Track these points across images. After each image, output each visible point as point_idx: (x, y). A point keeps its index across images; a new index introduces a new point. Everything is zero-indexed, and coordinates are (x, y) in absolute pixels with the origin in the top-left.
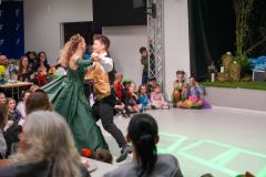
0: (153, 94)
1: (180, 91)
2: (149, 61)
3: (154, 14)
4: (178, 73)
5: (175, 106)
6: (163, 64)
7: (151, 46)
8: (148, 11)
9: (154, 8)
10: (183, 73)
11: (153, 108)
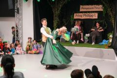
0: (17, 48)
1: (30, 46)
2: (16, 33)
3: (18, 12)
4: (29, 38)
5: (27, 53)
6: (22, 34)
7: (17, 26)
8: (16, 11)
9: (18, 9)
10: (31, 38)
11: (17, 54)
